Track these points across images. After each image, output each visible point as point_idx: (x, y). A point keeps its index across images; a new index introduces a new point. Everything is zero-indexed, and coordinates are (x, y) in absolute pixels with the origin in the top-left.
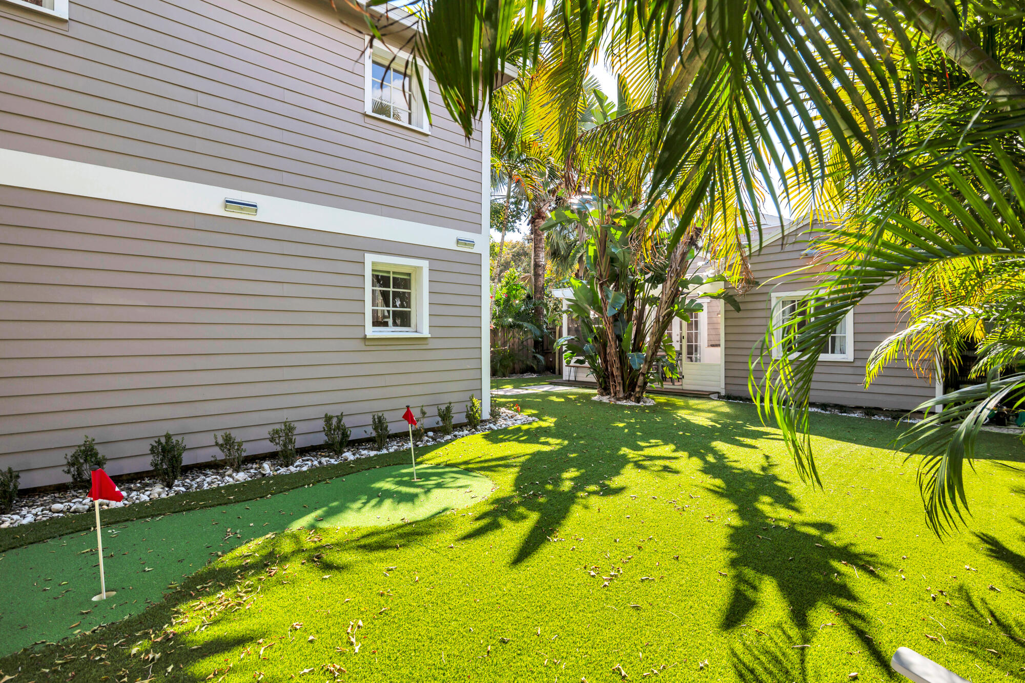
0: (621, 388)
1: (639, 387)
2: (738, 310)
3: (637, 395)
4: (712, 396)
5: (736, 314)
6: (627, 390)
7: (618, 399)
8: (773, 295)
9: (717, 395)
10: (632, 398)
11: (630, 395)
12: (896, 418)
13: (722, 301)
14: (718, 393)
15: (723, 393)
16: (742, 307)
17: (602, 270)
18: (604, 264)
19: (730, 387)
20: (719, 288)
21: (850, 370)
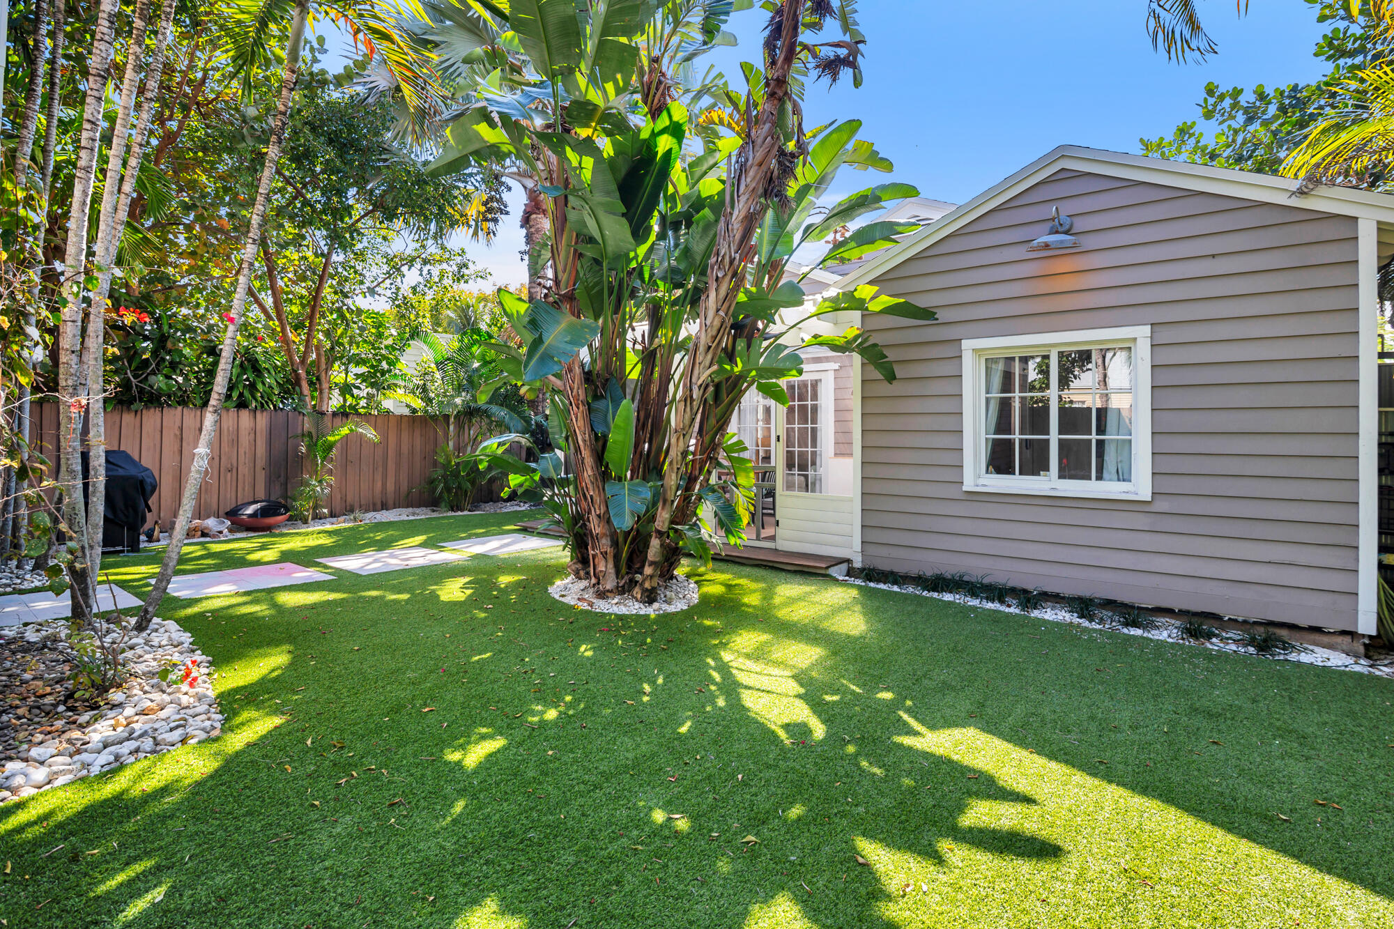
0: (611, 565)
1: (652, 563)
2: (891, 377)
3: (647, 585)
4: (835, 572)
5: (886, 389)
6: (624, 571)
7: (602, 595)
8: (967, 345)
9: (844, 567)
10: (637, 592)
11: (633, 583)
12: (1264, 646)
13: (857, 358)
14: (848, 561)
15: (858, 564)
16: (899, 371)
17: (560, 268)
18: (563, 254)
19: (872, 550)
20: (850, 326)
21: (1141, 521)
